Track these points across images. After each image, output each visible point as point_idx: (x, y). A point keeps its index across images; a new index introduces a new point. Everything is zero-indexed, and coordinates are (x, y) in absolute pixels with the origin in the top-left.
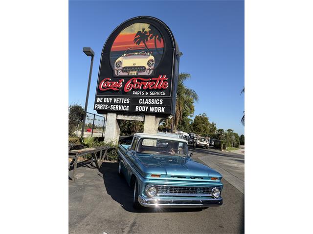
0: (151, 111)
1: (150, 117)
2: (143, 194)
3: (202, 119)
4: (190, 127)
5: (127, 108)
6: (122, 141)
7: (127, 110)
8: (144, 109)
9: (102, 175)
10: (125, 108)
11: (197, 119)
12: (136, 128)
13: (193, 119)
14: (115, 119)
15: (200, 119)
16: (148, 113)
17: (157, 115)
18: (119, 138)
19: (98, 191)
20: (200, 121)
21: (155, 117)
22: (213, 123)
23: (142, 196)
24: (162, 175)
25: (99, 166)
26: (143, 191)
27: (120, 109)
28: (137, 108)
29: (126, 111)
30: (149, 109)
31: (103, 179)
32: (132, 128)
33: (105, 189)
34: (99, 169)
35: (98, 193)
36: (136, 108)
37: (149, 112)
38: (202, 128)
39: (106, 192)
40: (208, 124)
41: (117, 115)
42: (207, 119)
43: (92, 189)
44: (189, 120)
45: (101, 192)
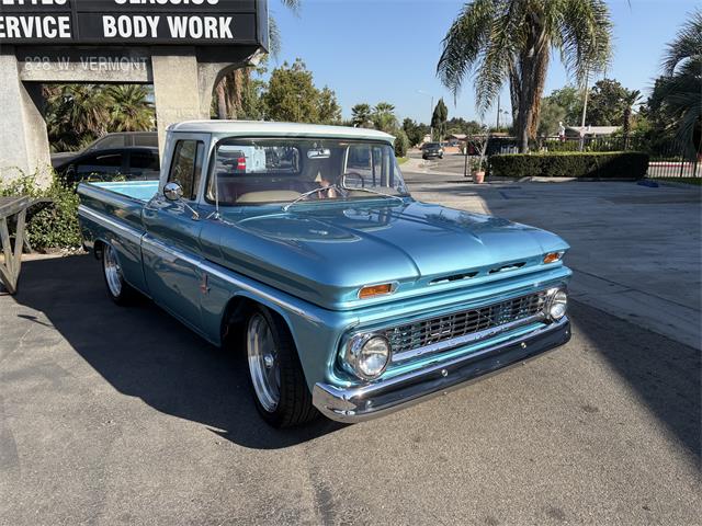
0: (174, 35)
1: (173, 60)
2: (333, 378)
3: (293, 79)
4: (261, 109)
5: (62, 27)
6: (69, 173)
7: (63, 35)
8: (141, 27)
9: (40, 315)
10: (51, 27)
11: (277, 80)
12: (94, 120)
13: (266, 78)
14: (17, 84)
15: (288, 80)
16: (164, 46)
17: (204, 51)
18: (52, 160)
19: (68, 391)
20: (288, 86)
21: (193, 60)
22: (325, 89)
23: (327, 382)
24: (401, 280)
25: (13, 283)
26: (331, 363)
27: (28, 34)
28: (110, 27)
29: (58, 42)
30: (163, 27)
31: (57, 335)
32: (77, 122)
33: (94, 375)
34: (14, 295)
35: (73, 400)
36: (106, 26)
37: (164, 40)
38: (297, 109)
39: (109, 389)
40: (311, 94)
41: (21, 60)
42: (307, 78)
43: (35, 390)
44: (257, 83)
45: (85, 391)
